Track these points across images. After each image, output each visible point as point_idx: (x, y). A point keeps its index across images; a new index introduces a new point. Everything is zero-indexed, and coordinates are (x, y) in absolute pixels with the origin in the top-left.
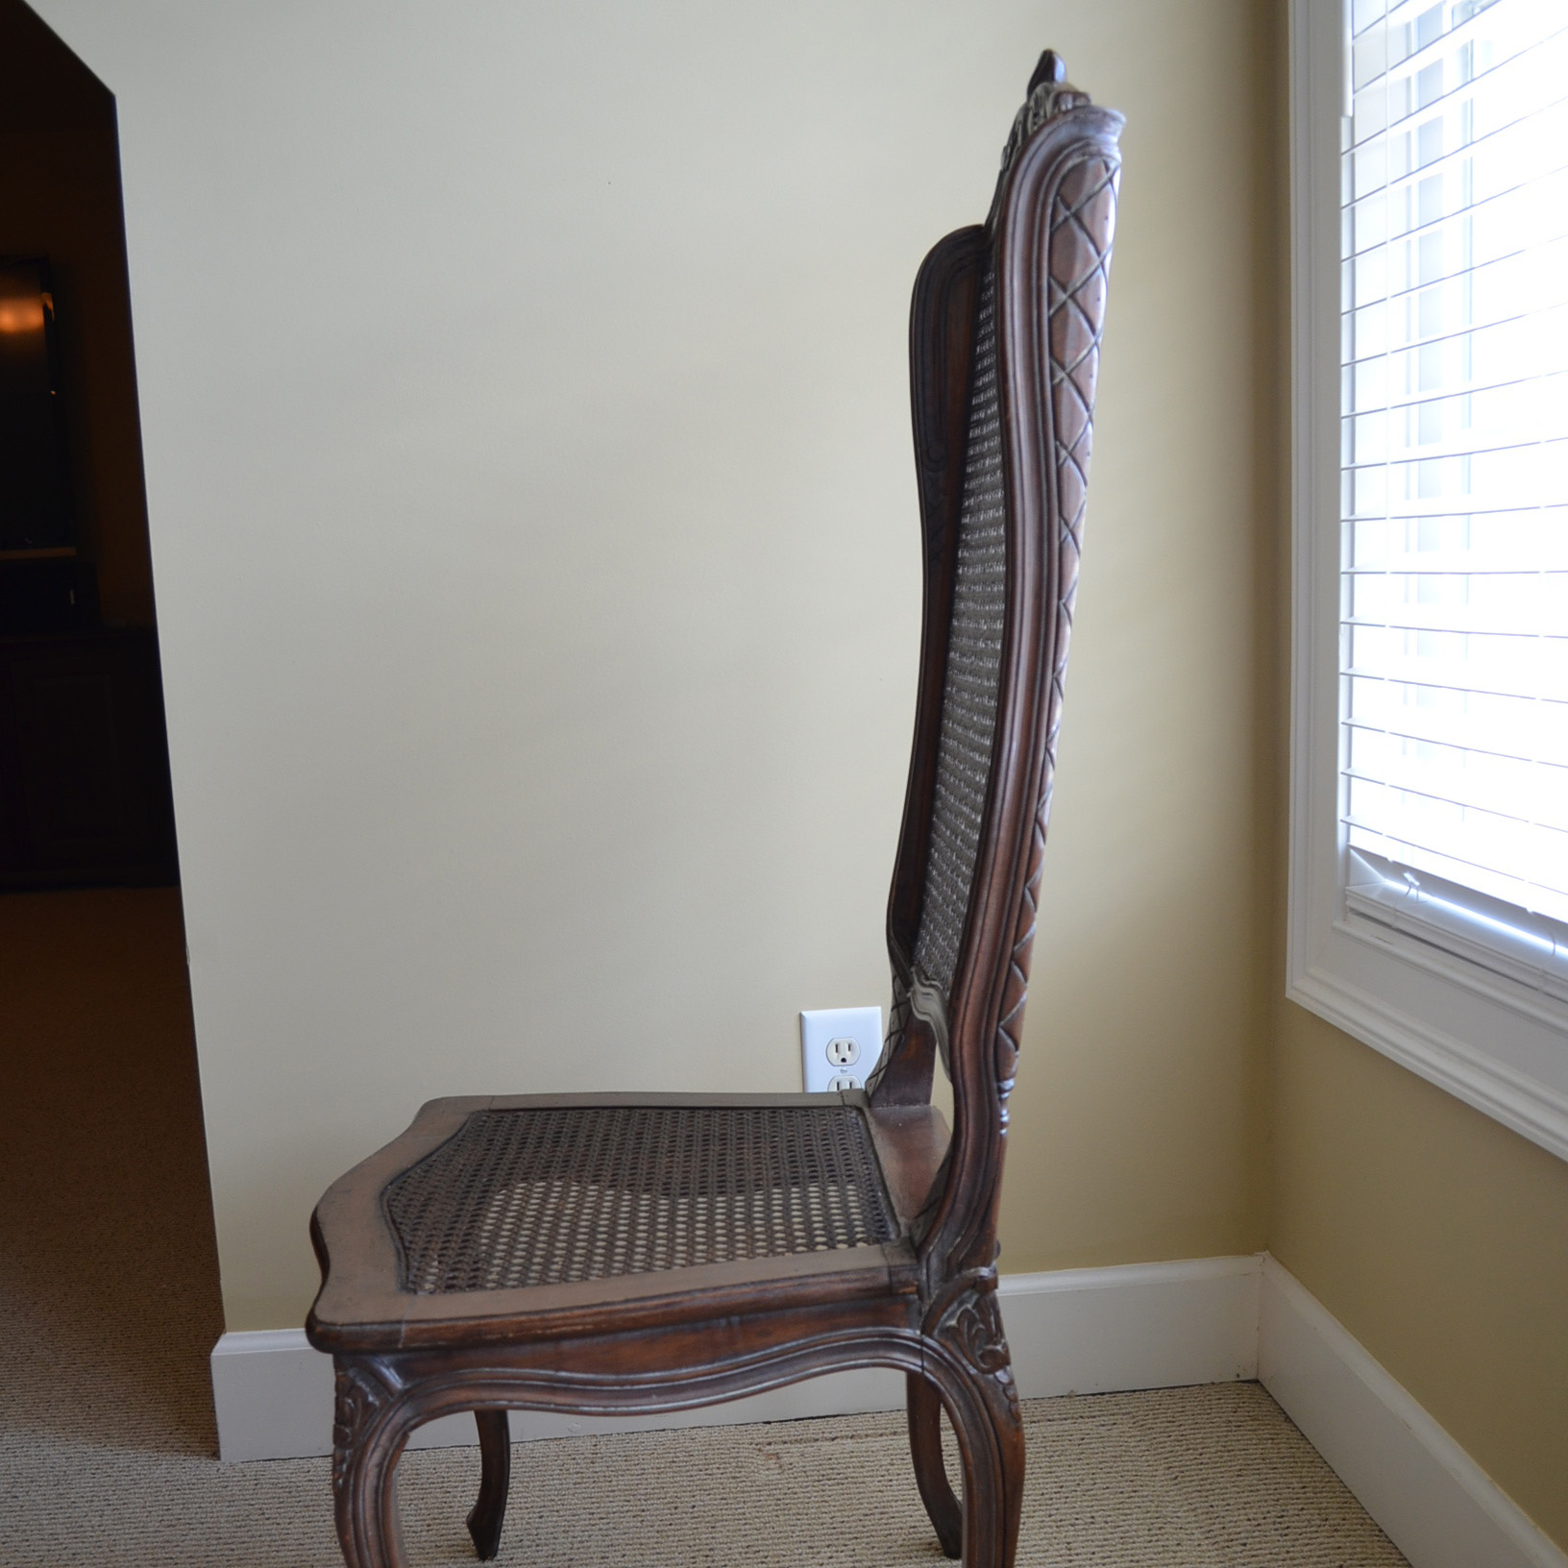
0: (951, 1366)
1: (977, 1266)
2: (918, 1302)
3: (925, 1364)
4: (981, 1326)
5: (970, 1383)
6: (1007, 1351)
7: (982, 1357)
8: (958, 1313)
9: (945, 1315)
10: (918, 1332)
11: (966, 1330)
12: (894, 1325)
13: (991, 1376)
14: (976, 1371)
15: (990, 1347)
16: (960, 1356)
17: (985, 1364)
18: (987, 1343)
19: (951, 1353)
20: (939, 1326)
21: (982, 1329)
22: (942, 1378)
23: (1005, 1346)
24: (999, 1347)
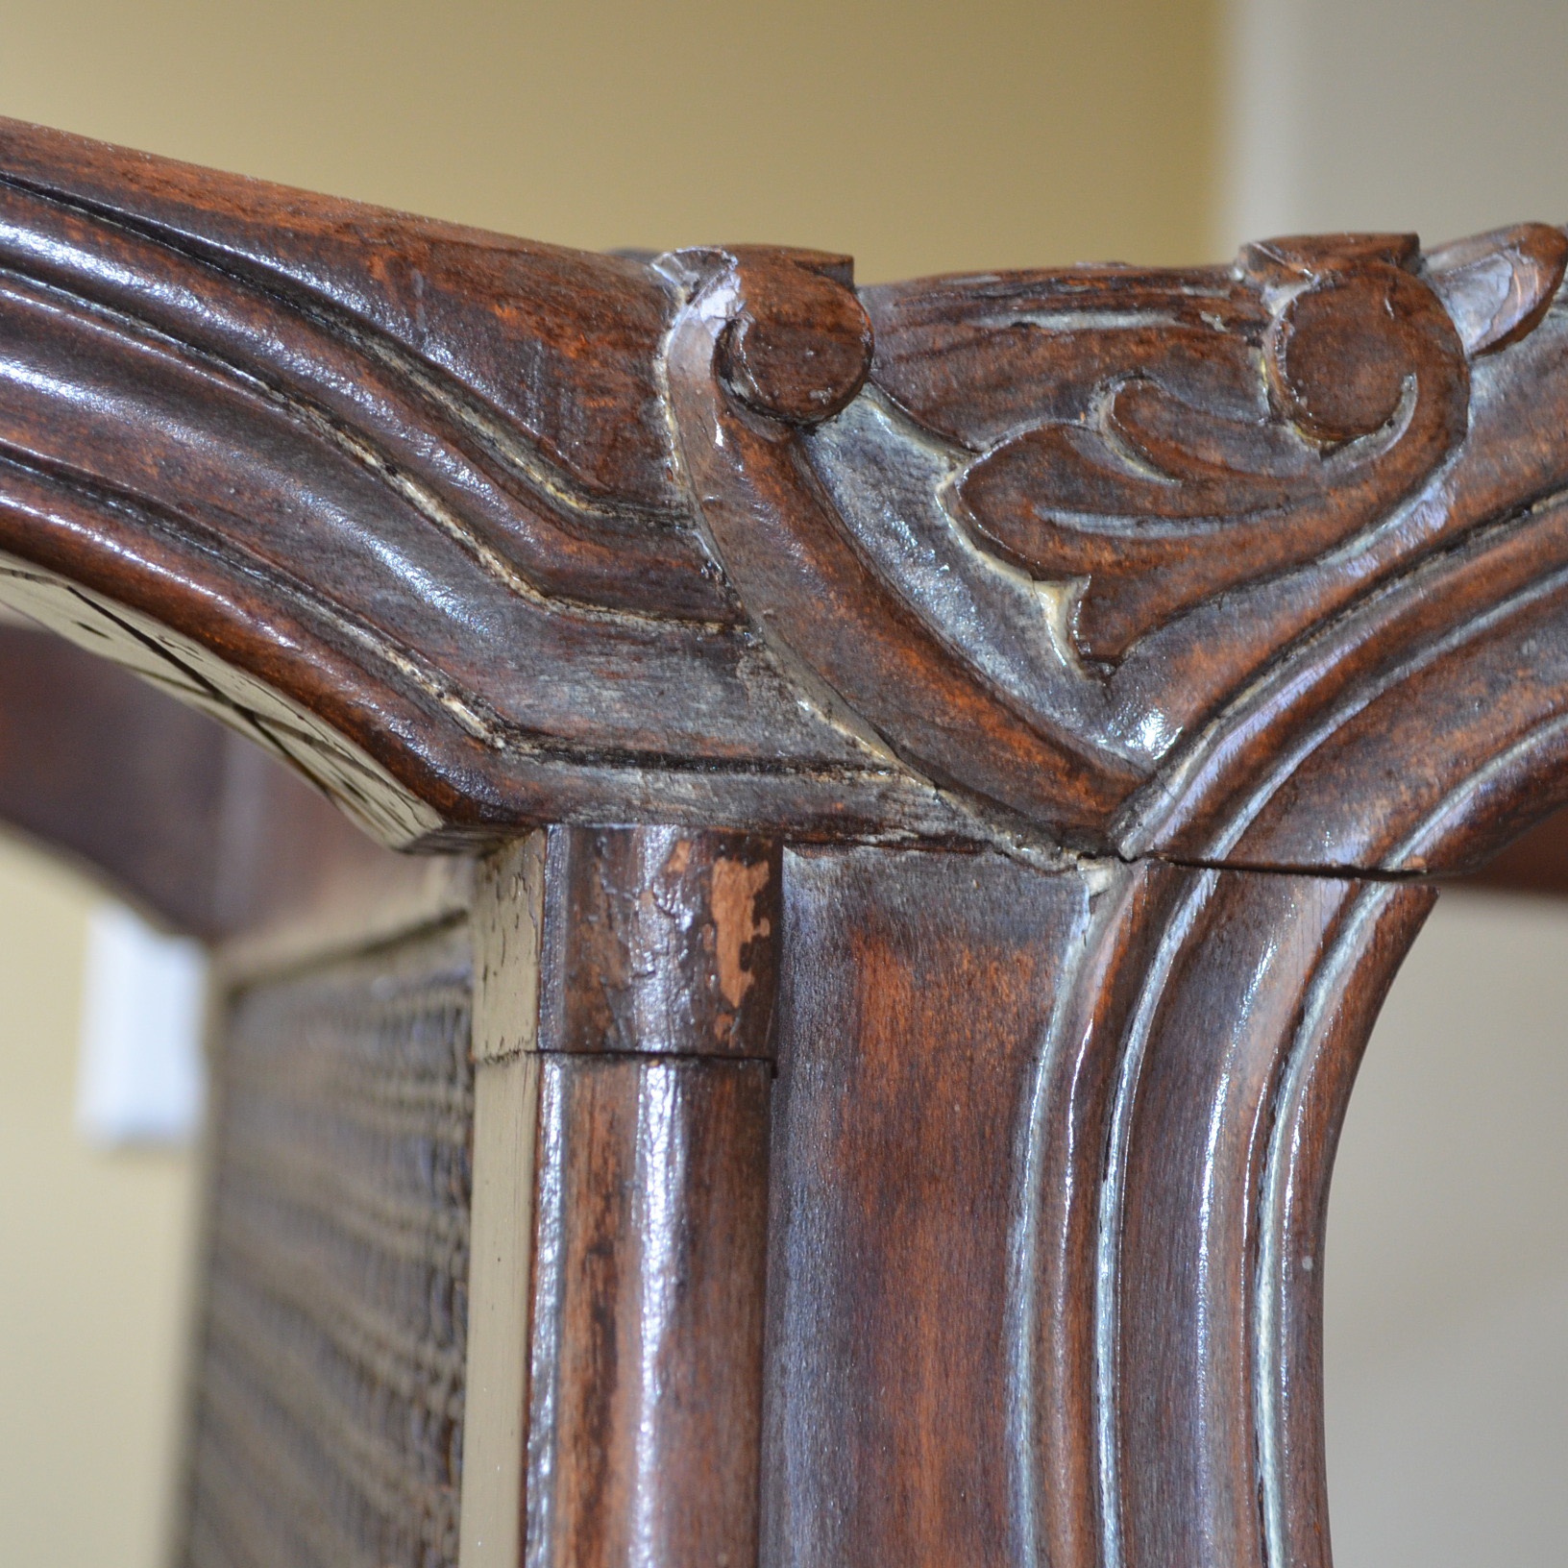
0: (1371, 661)
1: (647, 391)
2: (868, 853)
3: (1347, 848)
4: (1102, 408)
5: (1516, 544)
6: (1316, 248)
7: (1336, 433)
8: (990, 566)
9: (990, 662)
10: (1098, 877)
11: (1121, 527)
12: (1025, 1055)
13: (1484, 383)
14: (1433, 490)
15: (1267, 365)
16: (1310, 590)
17: (1387, 418)
18: (1237, 381)
19: (1278, 656)
20: (1067, 719)
21: (1123, 409)
22: (1460, 738)
23: (1269, 258)
24: (1279, 301)
